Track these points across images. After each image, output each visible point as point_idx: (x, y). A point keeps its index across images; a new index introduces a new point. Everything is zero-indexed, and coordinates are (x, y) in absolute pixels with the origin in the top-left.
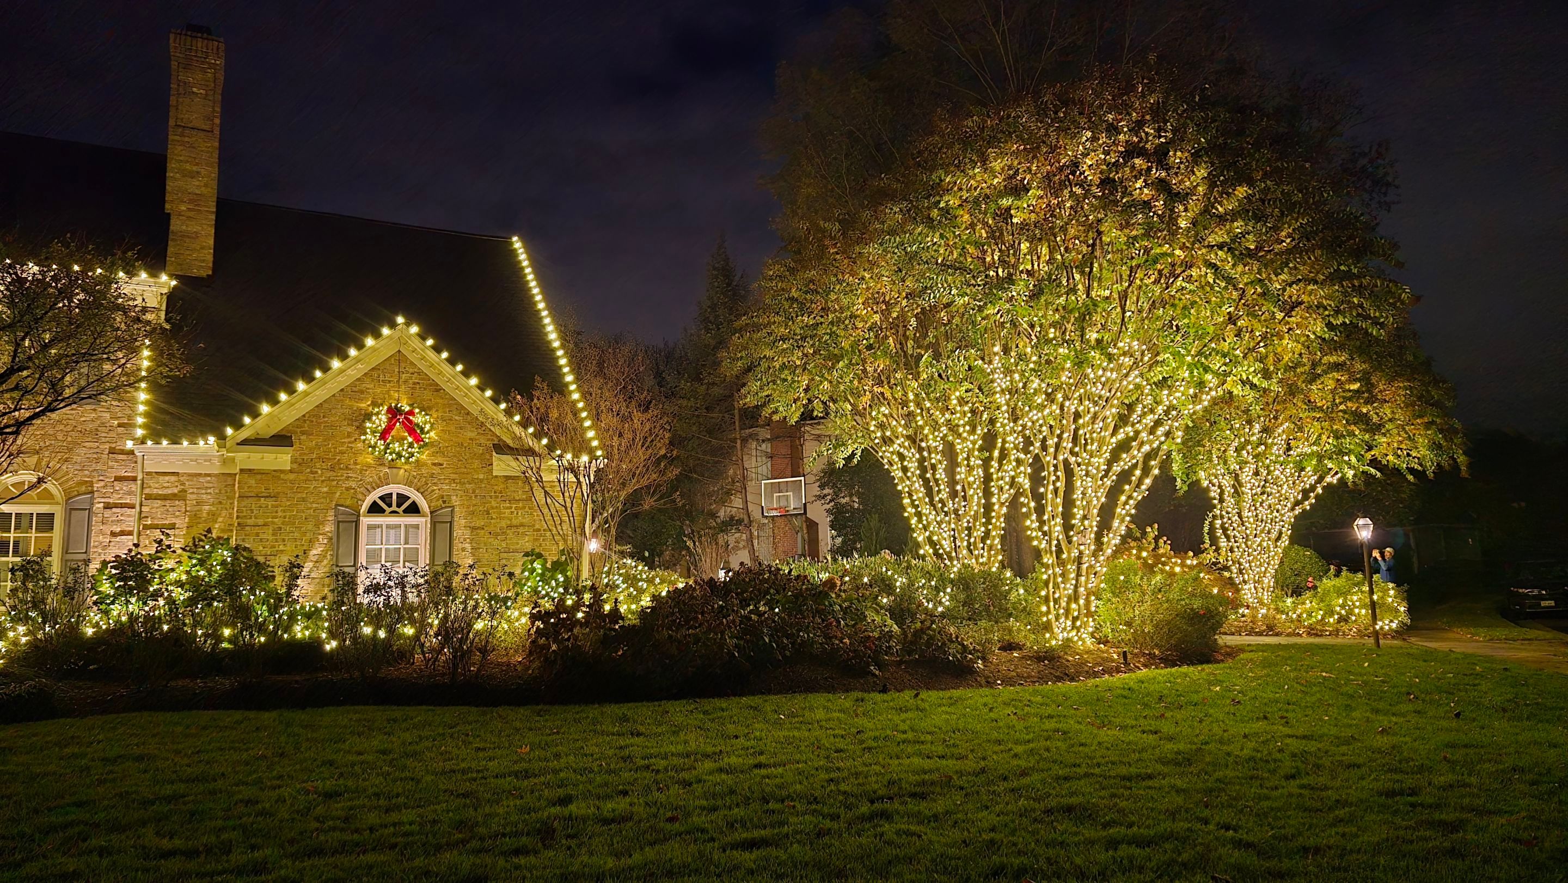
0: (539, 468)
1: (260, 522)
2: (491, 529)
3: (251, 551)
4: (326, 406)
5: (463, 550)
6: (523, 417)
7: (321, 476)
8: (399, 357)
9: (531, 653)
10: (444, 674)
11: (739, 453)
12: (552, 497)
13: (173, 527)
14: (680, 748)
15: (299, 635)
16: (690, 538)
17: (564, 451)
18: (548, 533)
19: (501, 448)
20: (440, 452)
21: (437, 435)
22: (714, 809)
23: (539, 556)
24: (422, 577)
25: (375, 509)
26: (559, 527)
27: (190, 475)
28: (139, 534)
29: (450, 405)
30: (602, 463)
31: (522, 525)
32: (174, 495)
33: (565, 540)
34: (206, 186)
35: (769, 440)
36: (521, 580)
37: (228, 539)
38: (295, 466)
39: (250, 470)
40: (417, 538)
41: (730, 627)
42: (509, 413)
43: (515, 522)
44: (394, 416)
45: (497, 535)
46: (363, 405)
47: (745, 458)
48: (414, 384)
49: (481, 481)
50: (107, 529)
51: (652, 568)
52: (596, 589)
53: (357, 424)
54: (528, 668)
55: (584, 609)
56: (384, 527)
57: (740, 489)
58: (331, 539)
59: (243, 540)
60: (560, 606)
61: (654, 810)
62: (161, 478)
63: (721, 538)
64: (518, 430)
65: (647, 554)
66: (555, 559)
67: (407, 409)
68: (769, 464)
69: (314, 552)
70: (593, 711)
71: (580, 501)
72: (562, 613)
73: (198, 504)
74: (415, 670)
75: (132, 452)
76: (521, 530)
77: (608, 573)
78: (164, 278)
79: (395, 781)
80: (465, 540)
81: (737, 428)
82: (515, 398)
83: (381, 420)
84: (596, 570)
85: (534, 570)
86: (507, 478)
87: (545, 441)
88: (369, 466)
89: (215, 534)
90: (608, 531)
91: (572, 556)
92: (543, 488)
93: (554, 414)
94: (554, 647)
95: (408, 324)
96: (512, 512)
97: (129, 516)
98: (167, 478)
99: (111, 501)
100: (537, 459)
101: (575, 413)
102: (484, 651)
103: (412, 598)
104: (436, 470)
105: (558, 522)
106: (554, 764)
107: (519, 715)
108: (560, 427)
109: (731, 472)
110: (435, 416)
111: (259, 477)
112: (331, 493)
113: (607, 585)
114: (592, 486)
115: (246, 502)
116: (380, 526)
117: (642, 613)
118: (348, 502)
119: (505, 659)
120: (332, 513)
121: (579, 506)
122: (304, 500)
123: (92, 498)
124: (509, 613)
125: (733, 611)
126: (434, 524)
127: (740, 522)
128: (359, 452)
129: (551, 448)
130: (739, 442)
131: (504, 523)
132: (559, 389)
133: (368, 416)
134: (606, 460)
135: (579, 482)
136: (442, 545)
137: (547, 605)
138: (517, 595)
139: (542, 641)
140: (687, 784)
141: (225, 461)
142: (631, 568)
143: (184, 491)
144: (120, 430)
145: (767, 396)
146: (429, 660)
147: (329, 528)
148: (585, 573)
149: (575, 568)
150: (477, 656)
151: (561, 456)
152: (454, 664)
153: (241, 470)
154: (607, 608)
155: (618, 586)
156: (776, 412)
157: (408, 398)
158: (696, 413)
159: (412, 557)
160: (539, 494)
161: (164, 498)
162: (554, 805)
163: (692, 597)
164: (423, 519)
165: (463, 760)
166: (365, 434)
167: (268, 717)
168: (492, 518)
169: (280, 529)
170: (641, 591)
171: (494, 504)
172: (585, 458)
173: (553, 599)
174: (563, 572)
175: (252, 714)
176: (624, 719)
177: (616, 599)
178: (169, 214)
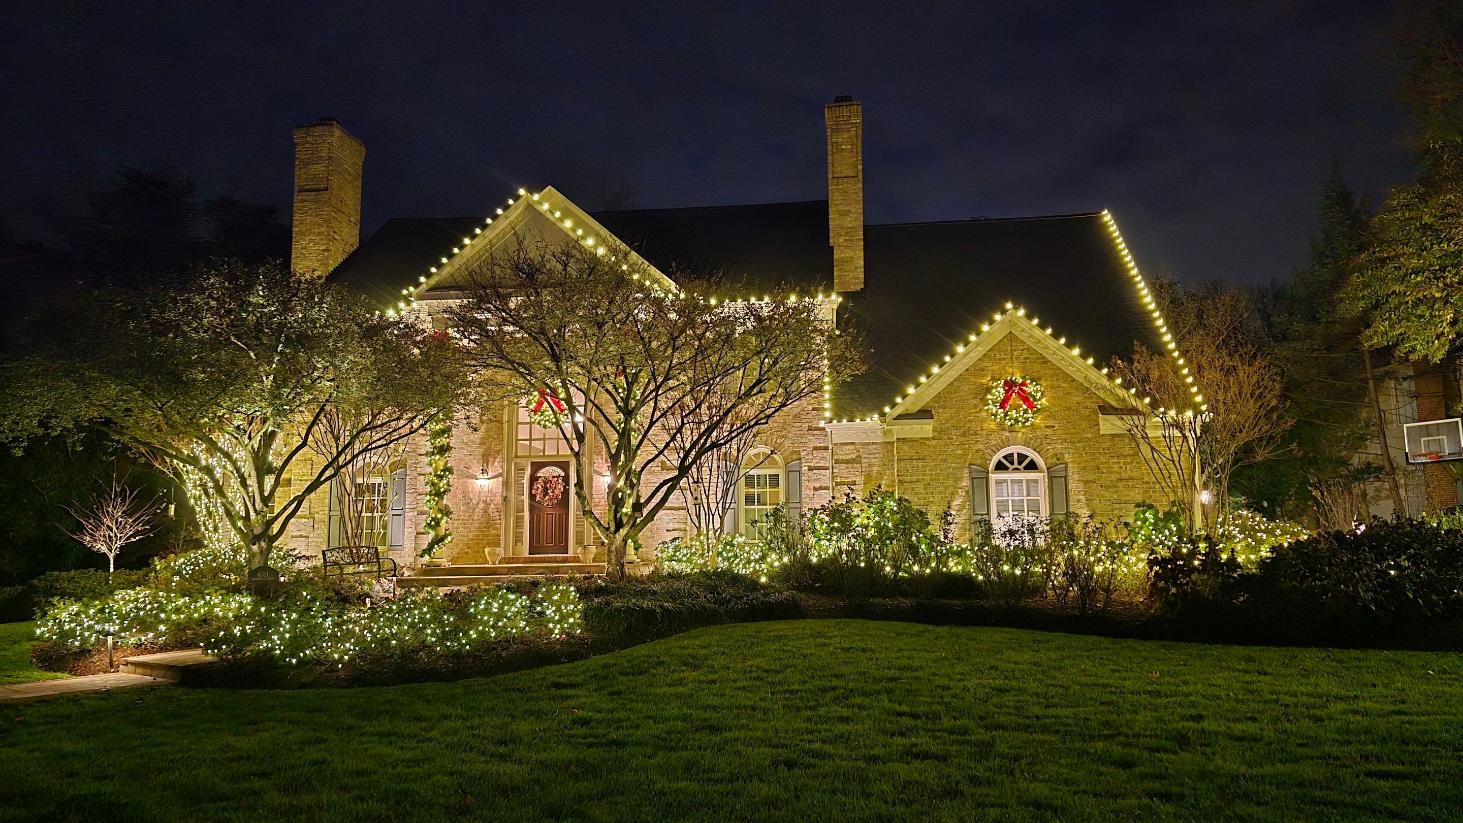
0: (1144, 426)
1: (914, 479)
2: (1102, 482)
3: (910, 502)
4: (956, 383)
5: (1079, 501)
6: (1124, 380)
7: (956, 441)
8: (1011, 337)
9: (1151, 595)
10: (1073, 608)
11: (1373, 396)
12: (1158, 452)
13: (854, 483)
14: (1310, 689)
15: (954, 569)
16: (1316, 488)
17: (1168, 408)
18: (1158, 486)
19: (1106, 409)
20: (1051, 416)
21: (1047, 401)
22: (1349, 743)
23: (1150, 507)
24: (1047, 525)
25: (1000, 467)
26: (1168, 480)
27: (862, 444)
28: (833, 489)
29: (1057, 375)
30: (1207, 417)
31: (1131, 478)
32: (853, 459)
33: (1175, 493)
34: (855, 220)
35: (1411, 377)
36: (1135, 528)
37: (893, 493)
38: (936, 434)
39: (904, 439)
40: (1037, 490)
41: (1364, 581)
42: (1110, 377)
43: (1124, 475)
44: (1011, 388)
45: (1109, 487)
46: (984, 381)
47: (1381, 399)
48: (1025, 359)
49: (1090, 439)
50: (811, 485)
51: (1271, 519)
52: (1210, 539)
53: (979, 397)
54: (1151, 607)
55: (1200, 557)
56: (1009, 482)
57: (1376, 434)
58: (967, 492)
59: (903, 493)
60: (1176, 554)
61: (1285, 737)
62: (844, 447)
63: (1357, 488)
64: (1122, 393)
65: (1265, 504)
66: (1166, 509)
67: (1020, 381)
68: (1415, 404)
69: (956, 503)
70: (1217, 650)
71: (1187, 455)
72: (1178, 560)
73: (870, 466)
74: (1048, 603)
75: (824, 429)
76: (1131, 483)
77: (1223, 524)
78: (834, 297)
79: (1048, 686)
80: (1079, 492)
81: (1368, 366)
82: (1116, 364)
83: (1000, 392)
84: (1209, 521)
85: (1145, 520)
86: (1114, 436)
87: (1147, 400)
88: (993, 431)
89: (883, 489)
90: (1219, 481)
91: (1186, 507)
92: (1149, 444)
93: (1155, 374)
94: (1174, 590)
95: (1016, 308)
96: (1121, 467)
97: (824, 475)
98: (848, 447)
99: (812, 464)
100: (1141, 417)
101: (1176, 370)
102: (1107, 590)
103: (1041, 542)
104: (1049, 432)
105: (1167, 475)
106: (1184, 689)
107: (1145, 647)
108: (1162, 385)
109: (1364, 415)
110: (1044, 384)
111: (910, 443)
112: (964, 455)
113: (1223, 535)
114: (1198, 439)
115: (903, 464)
116: (1006, 481)
117: (1262, 563)
118: (979, 462)
119: (1127, 599)
120: (966, 471)
121: (1187, 460)
122: (944, 460)
123: (801, 463)
124: (1126, 558)
125: (1367, 564)
126: (1051, 478)
127: (1380, 469)
128: (983, 420)
129: (1154, 405)
130: (1371, 382)
131: (1114, 477)
132: (1158, 350)
133: (988, 390)
134: (1211, 414)
135: (1185, 437)
136: (1059, 495)
137: (1163, 552)
138: (1133, 542)
139: (1161, 584)
140: (1318, 719)
141: (885, 433)
142: (1248, 519)
143: (859, 456)
144: (814, 412)
145: (1401, 334)
146: (1060, 594)
147: (965, 483)
148: (1198, 522)
149: (1188, 518)
150: (1102, 595)
151: (1164, 413)
152: (1082, 600)
153: (898, 439)
154: (1224, 557)
155: (1235, 537)
156: (1413, 350)
157: (1021, 371)
158: (1315, 355)
159: (1034, 508)
160: (1146, 450)
161: (847, 462)
162: (1188, 720)
163: (1316, 550)
164: (1042, 475)
165: (1101, 677)
166: (988, 405)
167: (943, 630)
168: (1103, 473)
169: (929, 484)
170: (1260, 542)
171: (1103, 459)
172: (1189, 414)
173: (1169, 548)
174: (1176, 522)
175: (930, 627)
176: (1250, 659)
177: (1233, 550)
178: (832, 247)
